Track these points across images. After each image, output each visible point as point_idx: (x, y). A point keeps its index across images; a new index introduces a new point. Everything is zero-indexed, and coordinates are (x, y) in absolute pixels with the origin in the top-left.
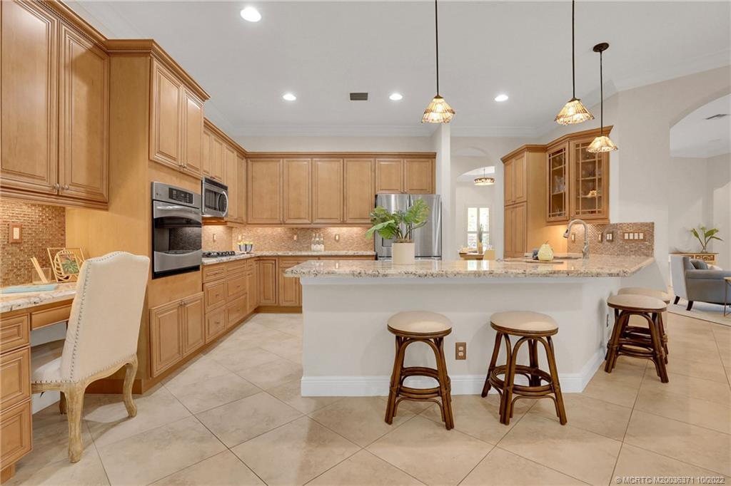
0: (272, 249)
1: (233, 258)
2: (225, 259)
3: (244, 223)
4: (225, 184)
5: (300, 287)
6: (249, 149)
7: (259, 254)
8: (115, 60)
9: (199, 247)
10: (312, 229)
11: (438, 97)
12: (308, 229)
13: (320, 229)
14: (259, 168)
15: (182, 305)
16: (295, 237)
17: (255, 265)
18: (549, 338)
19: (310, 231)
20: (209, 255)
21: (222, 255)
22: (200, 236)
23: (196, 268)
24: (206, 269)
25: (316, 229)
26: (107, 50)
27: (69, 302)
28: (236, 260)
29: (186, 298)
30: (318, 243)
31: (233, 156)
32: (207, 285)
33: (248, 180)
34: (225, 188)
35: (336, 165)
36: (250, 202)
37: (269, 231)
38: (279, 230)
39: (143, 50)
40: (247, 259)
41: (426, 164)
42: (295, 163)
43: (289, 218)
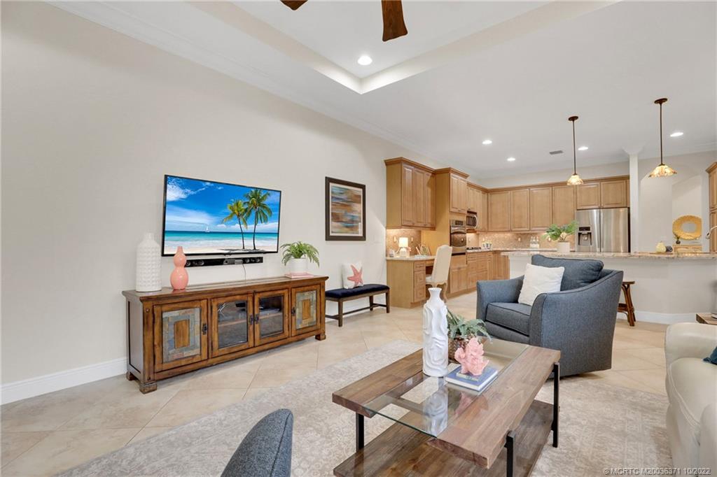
0: (504, 247)
1: (480, 251)
2: (476, 251)
3: (486, 231)
4: (475, 211)
5: (508, 260)
6: (488, 187)
7: (495, 249)
8: (437, 175)
9: (465, 244)
10: (532, 234)
11: (575, 174)
12: (528, 234)
13: (536, 234)
14: (495, 197)
15: (459, 268)
16: (519, 239)
17: (492, 256)
18: (628, 286)
19: (529, 236)
20: (468, 249)
21: (475, 248)
22: (465, 238)
23: (464, 254)
24: (468, 255)
25: (534, 234)
26: (435, 173)
27: (433, 260)
28: (481, 252)
29: (462, 266)
30: (535, 243)
31: (479, 194)
32: (469, 262)
33: (489, 205)
34: (475, 213)
35: (546, 192)
36: (490, 219)
37: (502, 235)
38: (509, 235)
39: (447, 171)
40: (487, 252)
41: (622, 184)
42: (518, 193)
43: (515, 228)
